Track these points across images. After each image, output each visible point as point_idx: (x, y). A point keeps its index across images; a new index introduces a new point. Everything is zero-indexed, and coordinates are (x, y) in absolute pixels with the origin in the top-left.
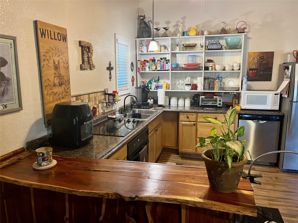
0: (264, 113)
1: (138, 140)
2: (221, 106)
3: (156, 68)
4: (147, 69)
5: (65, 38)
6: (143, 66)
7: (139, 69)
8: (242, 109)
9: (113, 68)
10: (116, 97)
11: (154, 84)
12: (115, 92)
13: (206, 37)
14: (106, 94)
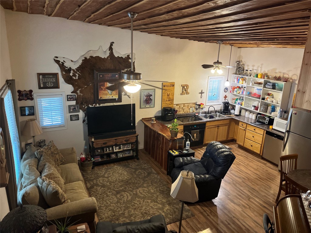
1: (195, 126)
2: (267, 124)
3: (239, 93)
4: (235, 92)
5: (173, 86)
6: (233, 90)
7: (231, 91)
8: (272, 129)
9: (203, 93)
10: (202, 106)
11: (239, 101)
12: (201, 104)
13: (264, 80)
14: (196, 104)
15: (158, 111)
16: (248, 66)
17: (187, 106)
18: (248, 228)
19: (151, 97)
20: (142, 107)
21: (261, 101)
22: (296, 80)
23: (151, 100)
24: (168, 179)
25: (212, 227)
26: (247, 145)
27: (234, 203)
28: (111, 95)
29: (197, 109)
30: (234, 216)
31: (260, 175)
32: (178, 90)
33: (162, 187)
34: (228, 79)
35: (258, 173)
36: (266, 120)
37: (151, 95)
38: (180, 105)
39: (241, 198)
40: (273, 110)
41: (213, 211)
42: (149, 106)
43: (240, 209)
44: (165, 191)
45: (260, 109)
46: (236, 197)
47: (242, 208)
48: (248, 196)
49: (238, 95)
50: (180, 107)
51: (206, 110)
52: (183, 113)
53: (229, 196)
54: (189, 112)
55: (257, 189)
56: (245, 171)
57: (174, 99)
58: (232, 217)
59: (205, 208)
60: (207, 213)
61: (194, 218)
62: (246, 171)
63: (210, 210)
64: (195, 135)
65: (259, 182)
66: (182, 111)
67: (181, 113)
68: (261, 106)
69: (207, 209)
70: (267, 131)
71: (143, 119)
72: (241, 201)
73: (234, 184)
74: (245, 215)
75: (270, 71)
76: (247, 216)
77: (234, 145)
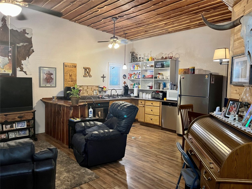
0: (172, 102)
1: (99, 105)
2: (161, 98)
3: (136, 78)
4: (132, 78)
5: (75, 67)
6: (131, 77)
7: (129, 78)
8: (167, 100)
9: (105, 77)
10: (104, 89)
11: (136, 85)
12: (104, 87)
13: (155, 61)
14: (99, 87)
15: (60, 91)
16: (140, 55)
17: (90, 88)
18: (160, 179)
19: (51, 76)
20: (41, 85)
21: (154, 80)
22: (179, 58)
23: (52, 79)
24: (70, 151)
25: (121, 185)
26: (148, 120)
27: (143, 161)
28: (3, 69)
29: (100, 92)
30: (144, 171)
31: (162, 139)
32: (80, 72)
33: (62, 158)
34: (125, 63)
35: (160, 138)
36: (160, 95)
37: (52, 74)
38: (83, 87)
39: (149, 157)
40: (165, 86)
41: (121, 170)
42: (50, 85)
43: (149, 165)
44: (64, 161)
45: (154, 87)
46: (144, 156)
47: (151, 164)
48: (155, 154)
49: (135, 79)
50: (83, 88)
51: (108, 93)
52: (87, 95)
53: (136, 157)
54: (93, 95)
55: (162, 148)
56: (148, 138)
57: (76, 80)
58: (142, 172)
59: (111, 169)
60: (113, 173)
61: (98, 180)
62: (150, 138)
63: (117, 170)
64: (100, 113)
65: (162, 144)
66: (86, 93)
67: (85, 95)
68: (154, 84)
69: (113, 169)
70: (162, 102)
71: (43, 99)
72: (148, 159)
73: (140, 147)
74: (155, 168)
75: (158, 55)
76: (157, 169)
77: (137, 124)
